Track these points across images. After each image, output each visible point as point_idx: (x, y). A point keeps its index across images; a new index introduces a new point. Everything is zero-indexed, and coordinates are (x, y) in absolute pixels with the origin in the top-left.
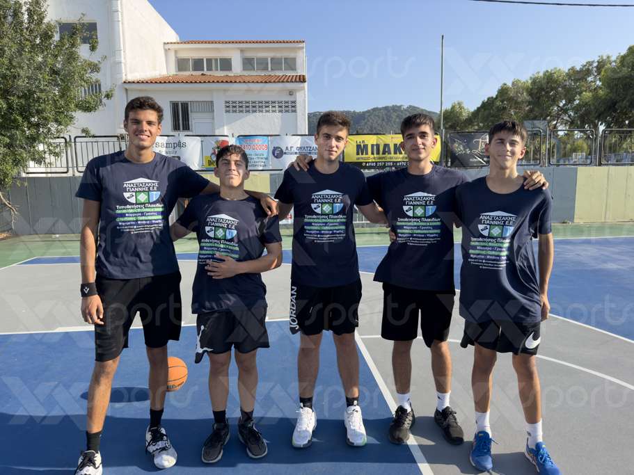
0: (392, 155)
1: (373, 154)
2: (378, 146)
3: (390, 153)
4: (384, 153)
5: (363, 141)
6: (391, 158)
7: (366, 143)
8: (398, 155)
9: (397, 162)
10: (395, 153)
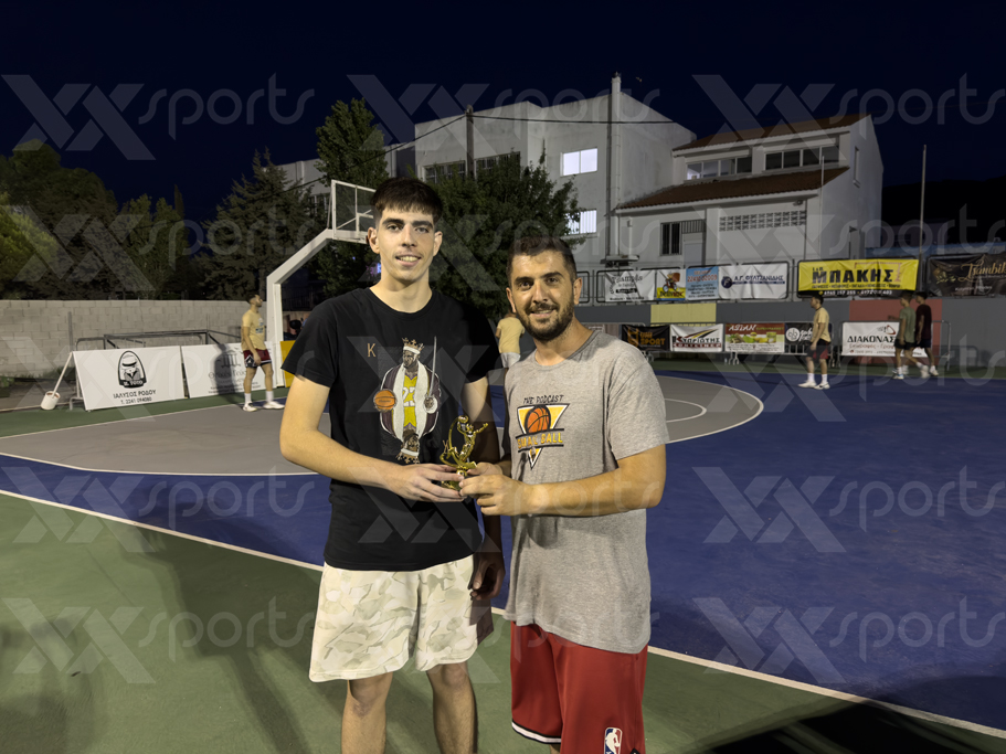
0: (855, 283)
1: (832, 280)
2: (838, 273)
3: (852, 280)
4: (846, 280)
5: (821, 268)
6: (854, 286)
7: (825, 270)
8: (862, 283)
9: (860, 291)
10: (859, 280)
